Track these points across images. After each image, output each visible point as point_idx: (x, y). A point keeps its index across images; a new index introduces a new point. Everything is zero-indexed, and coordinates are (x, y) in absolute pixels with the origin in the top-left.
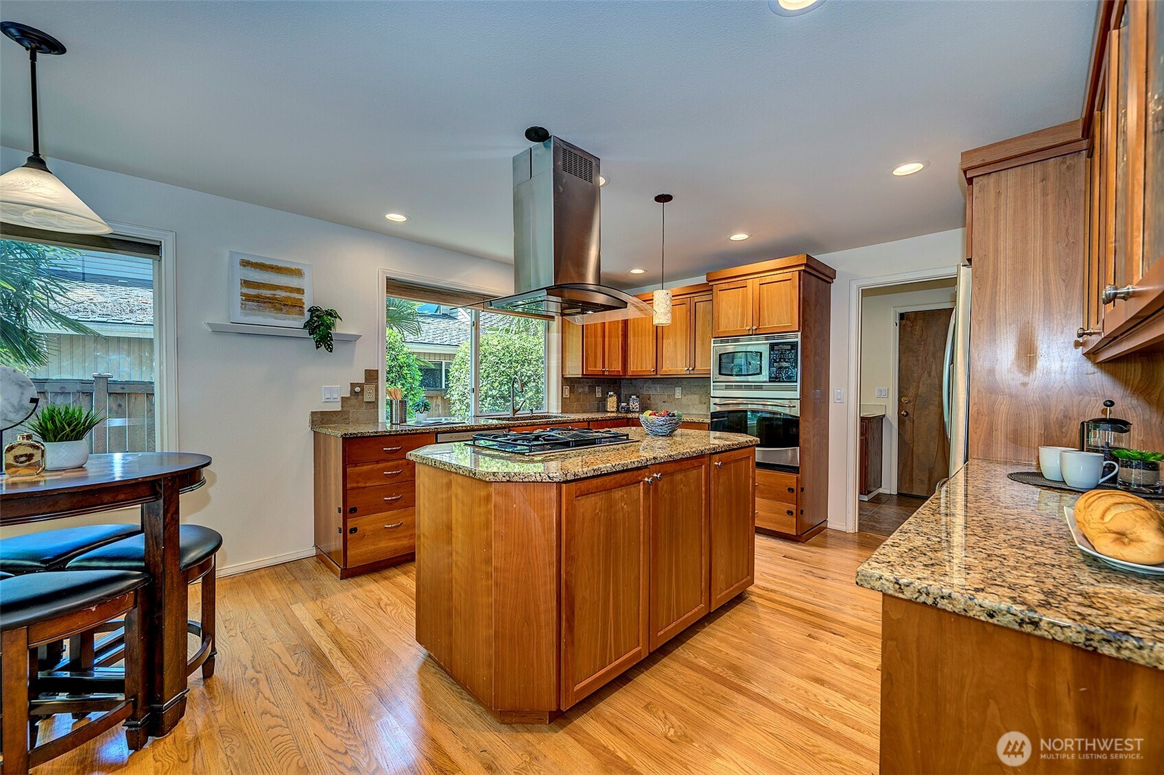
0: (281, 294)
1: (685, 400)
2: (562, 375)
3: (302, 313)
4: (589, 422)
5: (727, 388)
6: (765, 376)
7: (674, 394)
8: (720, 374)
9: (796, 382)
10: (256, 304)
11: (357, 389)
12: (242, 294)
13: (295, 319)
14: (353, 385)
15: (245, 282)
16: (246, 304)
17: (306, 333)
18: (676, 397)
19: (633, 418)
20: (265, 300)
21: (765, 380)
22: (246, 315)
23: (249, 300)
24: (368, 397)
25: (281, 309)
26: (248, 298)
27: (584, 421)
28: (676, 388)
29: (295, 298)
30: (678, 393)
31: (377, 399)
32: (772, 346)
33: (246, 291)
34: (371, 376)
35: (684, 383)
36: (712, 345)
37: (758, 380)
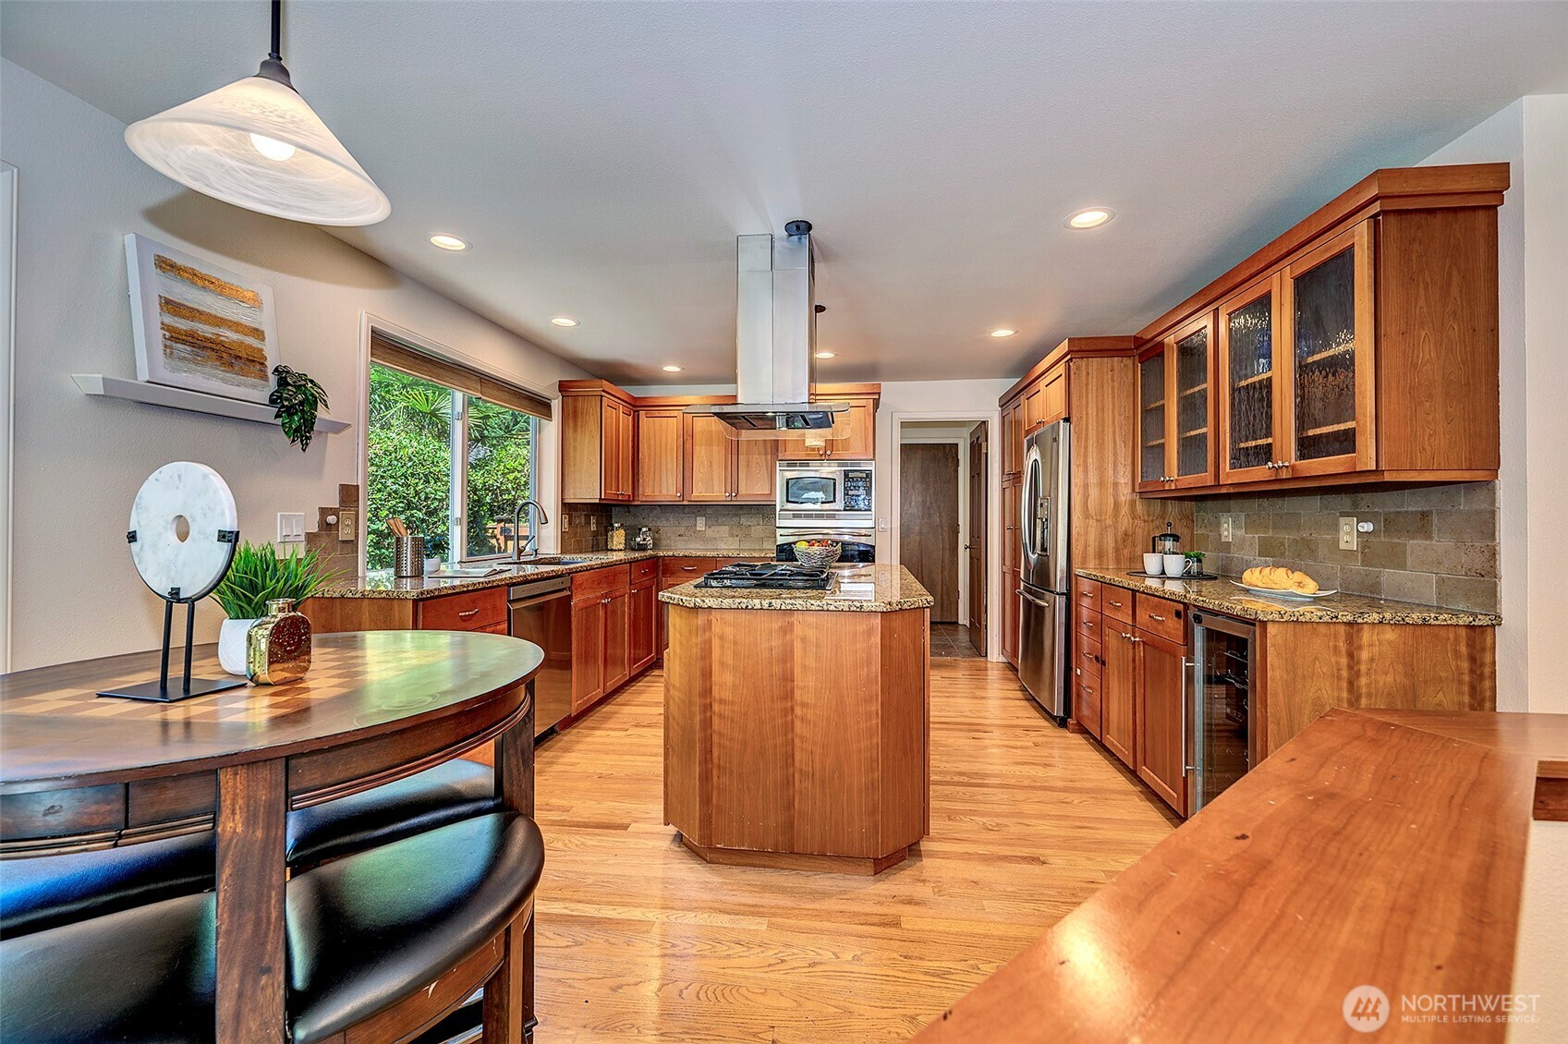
0: (229, 335)
1: (710, 533)
2: (562, 499)
3: (264, 377)
4: (630, 563)
5: (795, 516)
6: (839, 504)
7: (695, 525)
8: (788, 501)
9: (870, 511)
10: (189, 349)
11: (331, 519)
12: (165, 327)
13: (254, 386)
14: (324, 512)
15: (168, 302)
16: (171, 348)
17: (269, 414)
18: (698, 529)
19: (665, 556)
20: (205, 344)
21: (839, 508)
22: (174, 370)
23: (177, 340)
24: (345, 533)
25: (231, 365)
26: (175, 336)
27: (625, 563)
28: (698, 518)
29: (250, 346)
30: (701, 524)
31: (357, 537)
32: (846, 474)
33: (169, 320)
34: (349, 494)
35: (709, 511)
36: (778, 468)
37: (833, 508)
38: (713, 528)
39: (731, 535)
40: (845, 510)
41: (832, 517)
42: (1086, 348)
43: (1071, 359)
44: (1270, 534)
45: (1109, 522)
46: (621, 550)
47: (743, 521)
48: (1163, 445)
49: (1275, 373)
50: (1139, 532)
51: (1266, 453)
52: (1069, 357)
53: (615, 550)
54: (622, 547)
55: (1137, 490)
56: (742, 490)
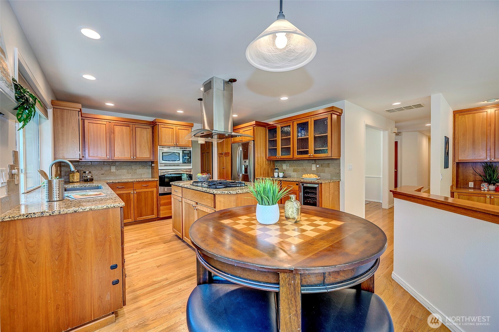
1: (118, 172)
2: (55, 159)
5: (165, 166)
6: (181, 161)
7: (110, 170)
8: (163, 160)
9: (191, 163)
18: (112, 171)
21: (181, 163)
30: (113, 169)
32: (183, 151)
35: (117, 164)
36: (159, 149)
37: (178, 163)
38: (119, 171)
39: (128, 173)
40: (183, 163)
41: (178, 165)
42: (259, 124)
43: (255, 126)
44: (296, 168)
45: (262, 166)
46: (78, 182)
47: (133, 167)
48: (276, 149)
49: (309, 137)
50: (267, 168)
51: (306, 152)
52: (255, 125)
53: (75, 182)
54: (78, 180)
55: (267, 158)
56: (138, 156)
